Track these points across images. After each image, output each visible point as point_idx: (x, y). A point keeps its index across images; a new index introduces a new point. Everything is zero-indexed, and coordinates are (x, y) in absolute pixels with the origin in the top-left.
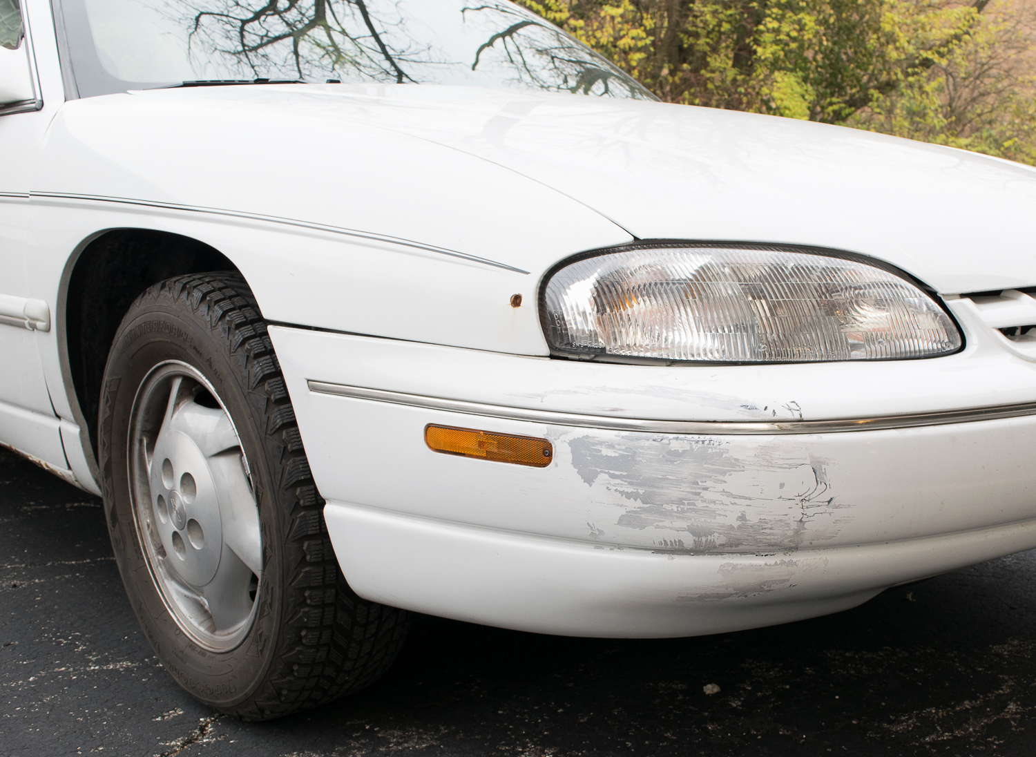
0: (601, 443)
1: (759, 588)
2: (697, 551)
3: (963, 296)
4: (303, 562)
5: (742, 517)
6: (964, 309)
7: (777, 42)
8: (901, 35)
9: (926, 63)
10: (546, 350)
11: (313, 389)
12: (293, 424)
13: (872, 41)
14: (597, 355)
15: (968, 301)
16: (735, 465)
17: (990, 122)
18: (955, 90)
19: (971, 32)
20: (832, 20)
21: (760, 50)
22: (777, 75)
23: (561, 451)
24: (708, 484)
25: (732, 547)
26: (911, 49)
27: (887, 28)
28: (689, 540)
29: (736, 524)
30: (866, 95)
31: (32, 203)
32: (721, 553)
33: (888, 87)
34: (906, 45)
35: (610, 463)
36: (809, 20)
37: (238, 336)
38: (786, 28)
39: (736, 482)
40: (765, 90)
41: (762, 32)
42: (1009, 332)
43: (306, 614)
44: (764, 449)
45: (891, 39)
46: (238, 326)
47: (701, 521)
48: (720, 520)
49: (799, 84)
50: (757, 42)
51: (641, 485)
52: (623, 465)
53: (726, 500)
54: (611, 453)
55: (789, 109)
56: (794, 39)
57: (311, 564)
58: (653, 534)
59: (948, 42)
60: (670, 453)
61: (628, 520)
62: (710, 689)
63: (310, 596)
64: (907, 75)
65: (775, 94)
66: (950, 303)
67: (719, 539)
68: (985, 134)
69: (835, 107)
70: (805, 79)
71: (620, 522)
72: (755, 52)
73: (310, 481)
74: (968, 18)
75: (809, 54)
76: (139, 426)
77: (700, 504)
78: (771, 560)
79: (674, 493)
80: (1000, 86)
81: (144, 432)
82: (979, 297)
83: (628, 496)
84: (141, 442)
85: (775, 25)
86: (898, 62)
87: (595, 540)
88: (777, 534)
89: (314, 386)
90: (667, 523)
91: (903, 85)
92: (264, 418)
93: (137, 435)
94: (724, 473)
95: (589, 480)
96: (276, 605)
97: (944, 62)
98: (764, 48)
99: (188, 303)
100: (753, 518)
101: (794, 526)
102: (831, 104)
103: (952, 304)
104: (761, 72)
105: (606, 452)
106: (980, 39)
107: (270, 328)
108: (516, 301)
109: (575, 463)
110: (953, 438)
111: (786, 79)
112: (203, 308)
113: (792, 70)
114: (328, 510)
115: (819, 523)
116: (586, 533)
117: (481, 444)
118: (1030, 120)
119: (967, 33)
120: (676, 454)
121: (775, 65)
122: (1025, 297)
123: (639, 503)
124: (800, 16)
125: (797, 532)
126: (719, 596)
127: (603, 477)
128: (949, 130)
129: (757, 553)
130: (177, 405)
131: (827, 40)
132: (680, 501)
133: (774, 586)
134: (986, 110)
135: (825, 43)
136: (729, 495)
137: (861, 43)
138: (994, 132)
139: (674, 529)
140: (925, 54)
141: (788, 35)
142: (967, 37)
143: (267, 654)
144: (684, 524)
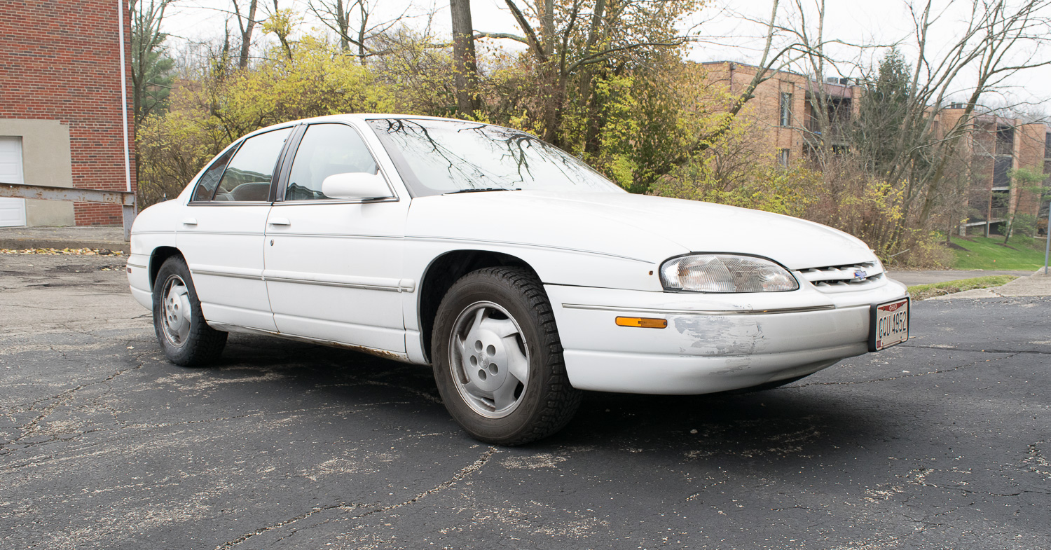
0: (686, 319)
1: (738, 369)
2: (718, 355)
3: (797, 270)
4: (552, 374)
5: (735, 343)
6: (798, 274)
7: (614, 137)
8: (688, 131)
9: (704, 147)
10: (662, 290)
11: (564, 307)
12: (554, 320)
13: (671, 135)
14: (679, 290)
15: (799, 272)
16: (732, 325)
17: (743, 181)
18: (721, 162)
19: (730, 127)
20: (646, 123)
21: (603, 141)
22: (615, 156)
23: (671, 323)
24: (723, 331)
25: (731, 353)
26: (695, 140)
27: (680, 127)
28: (716, 351)
29: (732, 345)
30: (668, 166)
31: (405, 240)
32: (726, 356)
33: (681, 161)
34: (692, 137)
35: (689, 326)
36: (633, 123)
37: (523, 290)
38: (619, 128)
39: (732, 331)
40: (607, 165)
41: (604, 131)
42: (813, 283)
43: (551, 395)
44: (741, 319)
45: (682, 133)
46: (522, 286)
47: (721, 344)
48: (727, 344)
49: (628, 161)
50: (601, 136)
51: (700, 333)
52: (694, 326)
53: (729, 337)
54: (689, 322)
55: (622, 176)
56: (624, 134)
57: (555, 374)
58: (704, 350)
59: (717, 135)
60: (710, 321)
61: (695, 345)
62: (694, 431)
63: (554, 388)
64: (693, 154)
65: (614, 167)
66: (793, 273)
67: (726, 350)
68: (740, 190)
69: (649, 175)
70: (632, 157)
71: (692, 346)
72: (600, 143)
73: (559, 342)
74: (728, 119)
75: (632, 142)
76: (456, 329)
77: (720, 338)
78: (742, 358)
79: (712, 335)
80: (748, 159)
81: (459, 332)
82: (804, 271)
83: (696, 336)
84: (456, 336)
85: (613, 126)
86: (687, 147)
87: (682, 354)
88: (746, 348)
89: (565, 306)
90: (709, 345)
91: (690, 160)
92: (537, 320)
93: (455, 333)
94: (728, 328)
95: (681, 332)
96: (539, 392)
97: (714, 147)
98: (606, 140)
99: (496, 278)
100: (738, 343)
101: (751, 345)
102: (646, 172)
103: (794, 273)
104: (604, 154)
105: (687, 322)
106: (736, 131)
107: (544, 286)
108: (651, 273)
109: (676, 326)
110: (801, 317)
111: (620, 159)
112: (504, 280)
113: (623, 153)
114: (565, 353)
115: (759, 344)
116: (679, 351)
117: (639, 322)
118: (767, 180)
119: (728, 128)
120: (712, 322)
121: (614, 150)
122: (818, 271)
123: (699, 339)
124: (628, 121)
125: (752, 348)
126: (724, 372)
127: (687, 331)
128: (718, 187)
129: (738, 356)
130: (482, 319)
131: (643, 135)
132: (714, 338)
133: (743, 368)
134: (740, 174)
135: (642, 136)
136: (730, 335)
137: (663, 135)
138: (746, 188)
139: (711, 347)
140: (703, 142)
141: (620, 131)
142: (728, 131)
143: (531, 413)
144: (715, 346)
